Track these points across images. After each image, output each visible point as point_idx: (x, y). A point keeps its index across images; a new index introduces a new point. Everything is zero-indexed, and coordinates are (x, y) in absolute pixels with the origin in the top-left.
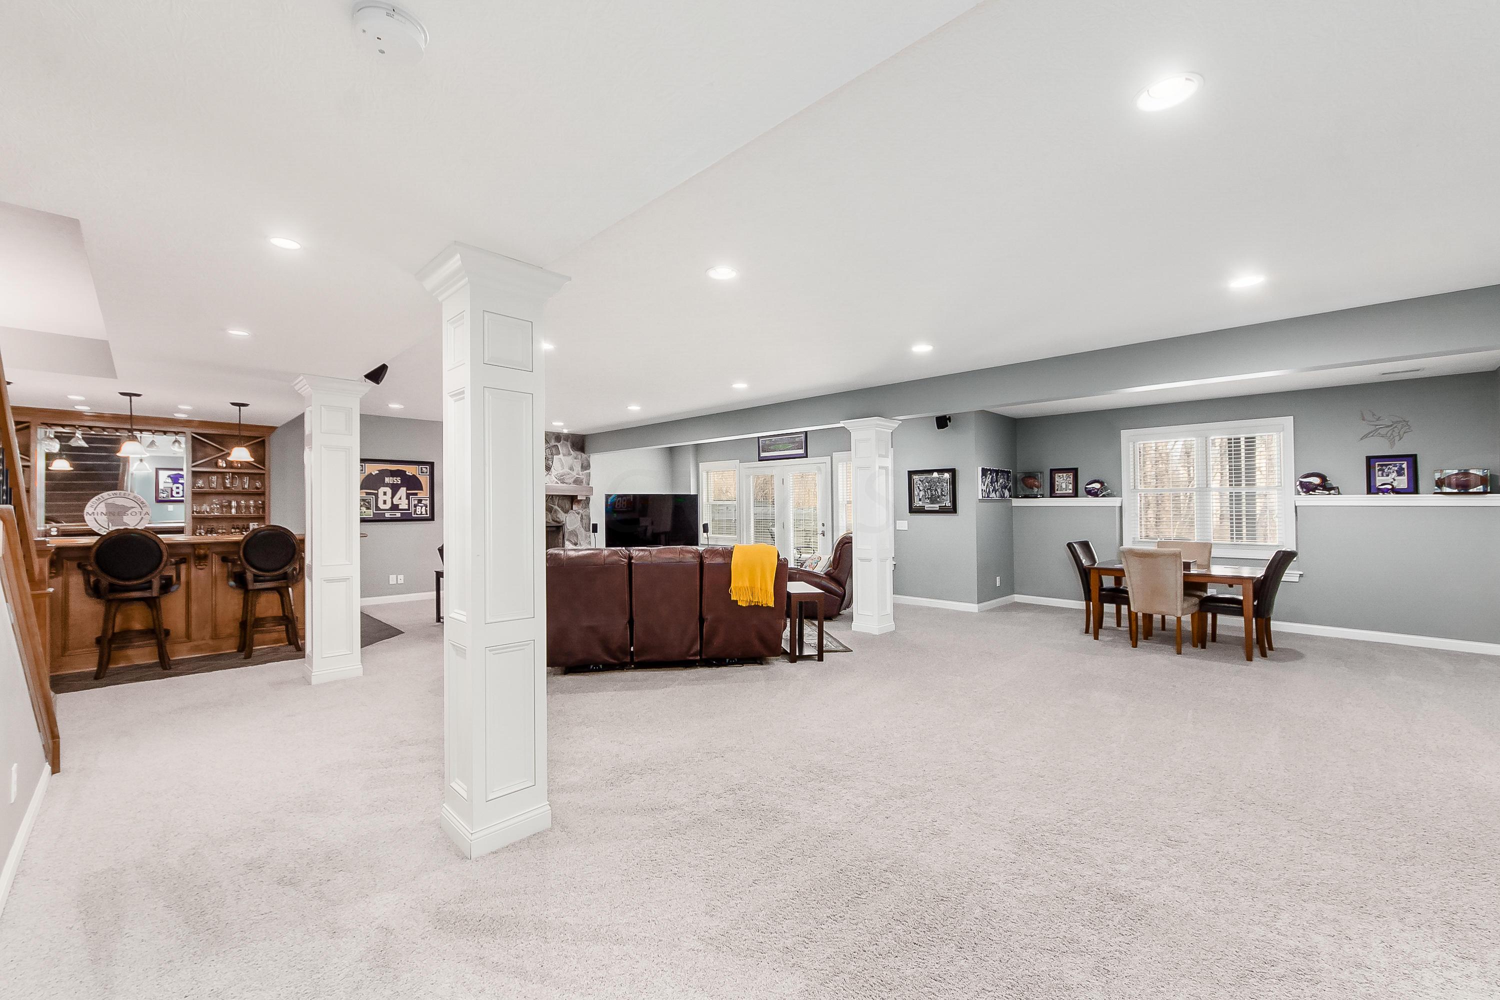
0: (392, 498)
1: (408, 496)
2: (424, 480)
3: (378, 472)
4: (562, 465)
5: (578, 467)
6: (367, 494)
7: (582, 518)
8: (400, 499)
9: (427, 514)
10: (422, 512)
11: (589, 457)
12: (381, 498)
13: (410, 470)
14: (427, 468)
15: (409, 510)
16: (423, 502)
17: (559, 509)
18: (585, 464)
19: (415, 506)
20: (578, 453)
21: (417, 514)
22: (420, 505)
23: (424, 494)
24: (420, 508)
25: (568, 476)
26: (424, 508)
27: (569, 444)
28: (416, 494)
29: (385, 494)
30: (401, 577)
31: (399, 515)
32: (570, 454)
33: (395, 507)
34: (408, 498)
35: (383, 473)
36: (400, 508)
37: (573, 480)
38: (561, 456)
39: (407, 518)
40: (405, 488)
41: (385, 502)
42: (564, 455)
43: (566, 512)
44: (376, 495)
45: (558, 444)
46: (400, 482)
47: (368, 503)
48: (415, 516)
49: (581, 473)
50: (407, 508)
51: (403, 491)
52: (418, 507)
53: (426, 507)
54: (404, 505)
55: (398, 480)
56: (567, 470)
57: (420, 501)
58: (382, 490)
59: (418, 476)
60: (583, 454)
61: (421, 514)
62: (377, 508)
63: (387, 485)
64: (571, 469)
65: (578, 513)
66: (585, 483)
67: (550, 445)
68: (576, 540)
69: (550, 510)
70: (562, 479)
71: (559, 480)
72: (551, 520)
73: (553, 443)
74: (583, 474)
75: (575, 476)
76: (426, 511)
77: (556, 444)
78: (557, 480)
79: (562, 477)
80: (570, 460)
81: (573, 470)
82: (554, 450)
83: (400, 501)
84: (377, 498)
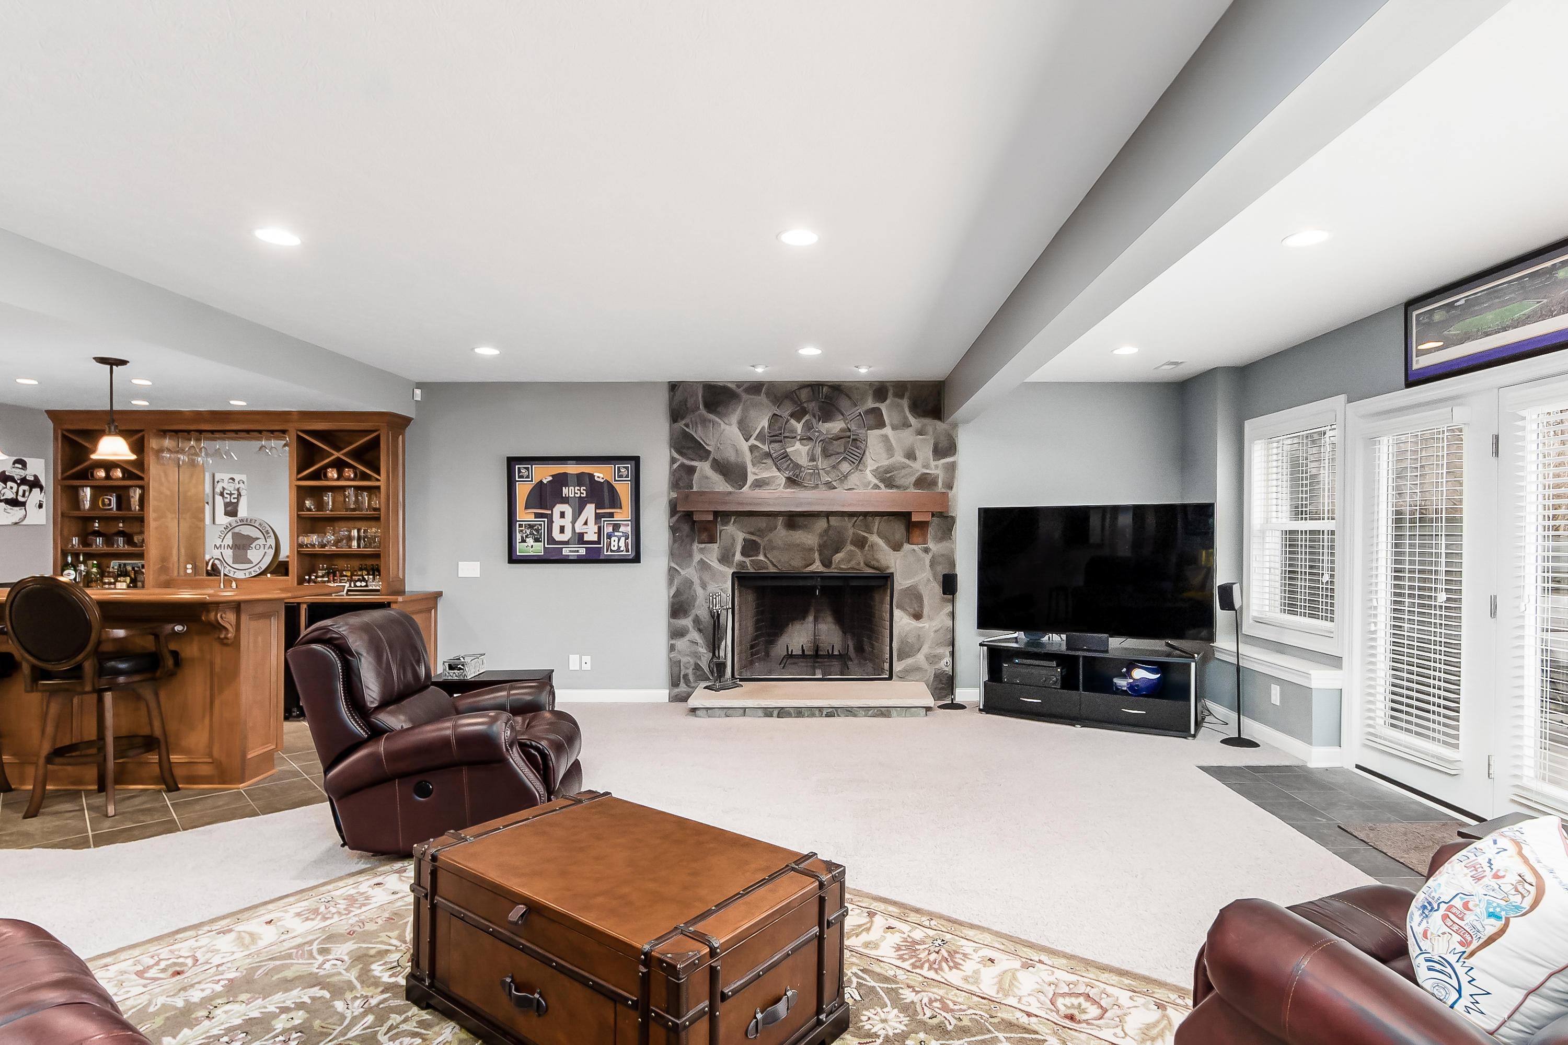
0: (574, 522)
1: (598, 517)
2: (624, 490)
3: (551, 478)
4: (890, 450)
5: (925, 452)
6: (538, 515)
7: (933, 563)
8: (586, 523)
9: (627, 551)
10: (619, 547)
11: (955, 426)
12: (557, 522)
13: (600, 473)
14: (627, 468)
16: (622, 529)
17: (881, 542)
18: (944, 443)
19: (609, 536)
20: (927, 421)
21: (612, 551)
22: (616, 534)
23: (623, 515)
24: (616, 539)
25: (904, 472)
26: (623, 539)
27: (905, 403)
28: (611, 515)
29: (562, 515)
30: (587, 659)
31: (582, 552)
32: (906, 425)
33: (580, 538)
34: (598, 523)
35: (561, 480)
36: (585, 539)
37: (913, 479)
38: (887, 430)
39: (594, 557)
40: (593, 505)
41: (562, 529)
42: (894, 428)
43: (897, 547)
44: (550, 518)
45: (883, 407)
46: (584, 495)
47: (537, 530)
48: (609, 553)
49: (933, 463)
50: (596, 539)
51: (590, 510)
52: (613, 539)
53: (627, 538)
54: (591, 536)
55: (582, 492)
56: (899, 458)
57: (616, 527)
58: (559, 508)
59: (613, 483)
60: (938, 423)
61: (619, 550)
62: (551, 540)
63: (565, 500)
64: (911, 455)
65: (926, 550)
66: (940, 484)
67: (861, 410)
68: (917, 609)
69: (861, 543)
70: (887, 479)
71: (883, 480)
72: (862, 564)
73: (870, 404)
74: (937, 467)
75: (918, 471)
76: (626, 545)
77: (877, 405)
78: (876, 481)
79: (888, 475)
80: (907, 437)
81: (915, 459)
82: (870, 420)
83: (585, 527)
84: (551, 522)
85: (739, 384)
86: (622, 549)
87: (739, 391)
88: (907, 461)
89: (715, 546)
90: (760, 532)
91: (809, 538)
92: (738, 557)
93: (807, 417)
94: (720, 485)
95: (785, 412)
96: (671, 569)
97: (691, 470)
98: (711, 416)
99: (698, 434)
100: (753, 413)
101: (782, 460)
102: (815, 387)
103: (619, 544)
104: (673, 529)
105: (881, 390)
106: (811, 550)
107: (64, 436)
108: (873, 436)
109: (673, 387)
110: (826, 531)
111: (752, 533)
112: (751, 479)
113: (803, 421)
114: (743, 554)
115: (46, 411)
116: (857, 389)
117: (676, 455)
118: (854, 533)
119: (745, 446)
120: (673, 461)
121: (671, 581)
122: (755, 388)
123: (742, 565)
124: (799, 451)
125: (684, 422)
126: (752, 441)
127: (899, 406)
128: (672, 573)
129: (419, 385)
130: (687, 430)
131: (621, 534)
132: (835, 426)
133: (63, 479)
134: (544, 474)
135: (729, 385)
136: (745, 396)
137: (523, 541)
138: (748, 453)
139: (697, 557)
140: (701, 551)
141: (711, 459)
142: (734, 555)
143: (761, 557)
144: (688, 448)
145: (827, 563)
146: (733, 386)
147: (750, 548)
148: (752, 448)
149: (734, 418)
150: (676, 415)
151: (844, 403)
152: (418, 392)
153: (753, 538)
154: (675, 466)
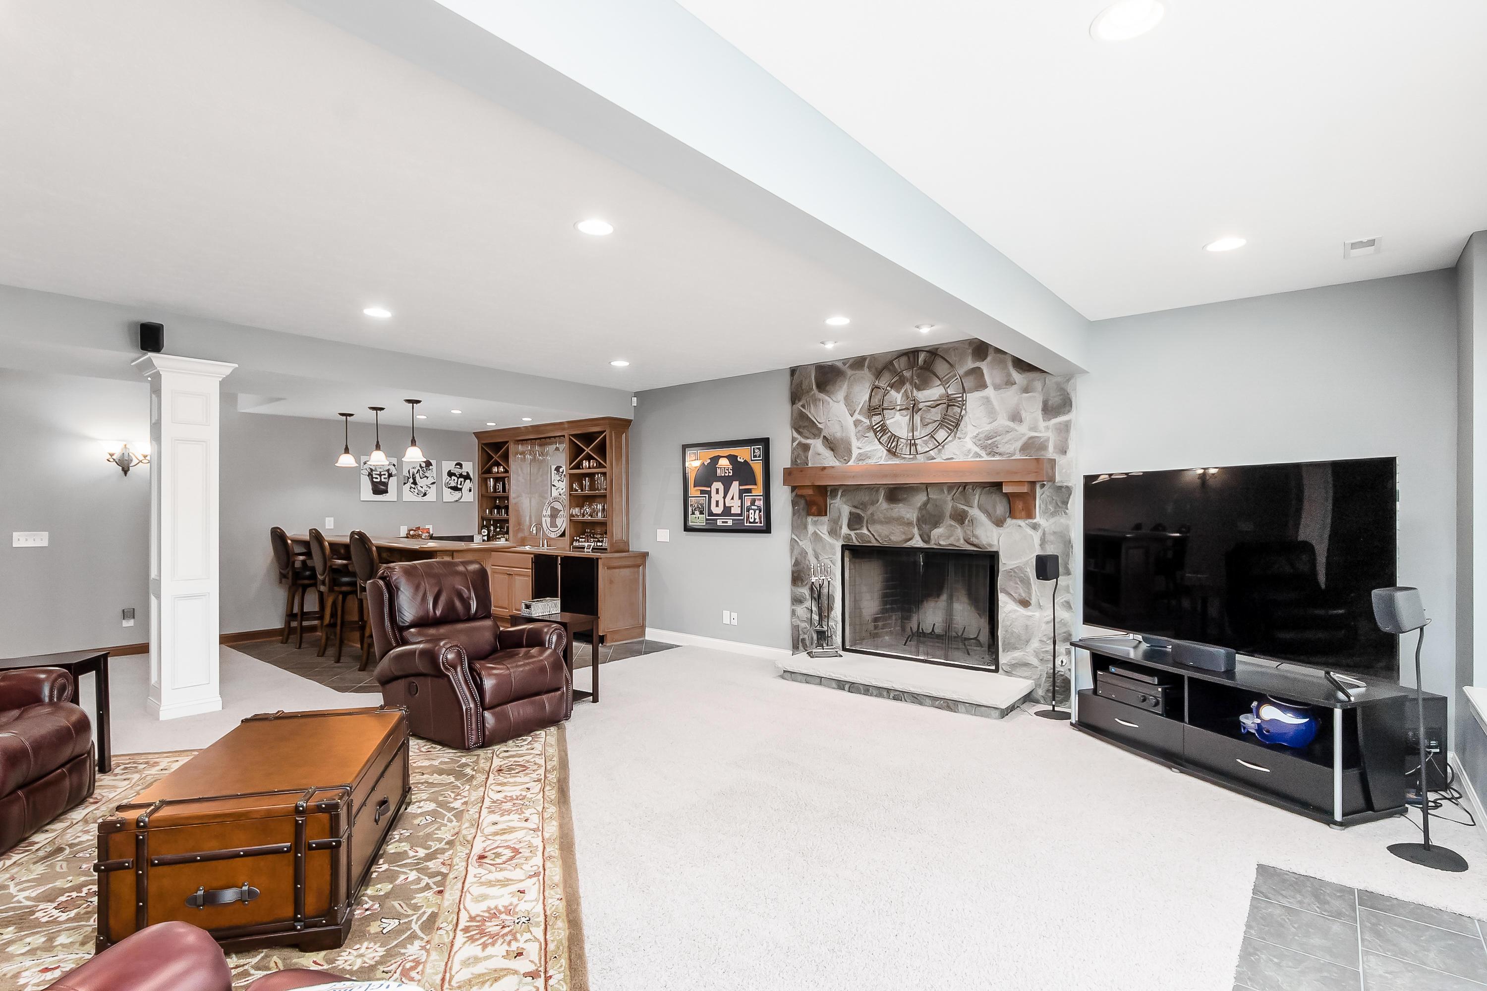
0: (724, 498)
1: (741, 492)
2: (758, 468)
3: (709, 461)
4: (992, 414)
5: (1032, 412)
6: (702, 492)
7: (1044, 542)
8: (732, 499)
9: (760, 522)
10: (755, 519)
11: (1070, 377)
12: (714, 497)
13: (742, 455)
14: (759, 449)
15: (741, 515)
16: (757, 503)
17: (982, 516)
18: (1055, 400)
19: (748, 511)
20: (1036, 375)
21: (750, 523)
22: (753, 507)
23: (758, 490)
24: (753, 512)
25: (1009, 436)
26: (757, 512)
27: (1010, 358)
28: (750, 491)
29: (717, 491)
30: (734, 615)
31: (730, 523)
32: (1010, 383)
33: (727, 511)
34: (741, 498)
35: (716, 462)
36: (732, 512)
37: (1019, 444)
38: (990, 392)
40: (737, 483)
41: (717, 504)
42: (997, 387)
43: (999, 523)
44: (709, 493)
45: (984, 366)
46: (731, 474)
48: (748, 524)
49: (1042, 424)
50: (739, 512)
51: (735, 487)
52: (751, 511)
53: (760, 512)
54: (736, 510)
55: (730, 471)
56: (1003, 421)
57: (753, 503)
58: (715, 486)
59: (751, 462)
60: (1047, 376)
61: (754, 522)
62: (711, 514)
63: (720, 478)
64: (1016, 417)
65: (1035, 527)
66: (1051, 448)
67: (961, 371)
68: (1023, 595)
69: (960, 518)
70: (989, 443)
71: (984, 448)
72: (962, 541)
73: (970, 364)
74: (1047, 428)
75: (1024, 435)
76: (760, 518)
77: (977, 364)
78: (977, 449)
79: (990, 442)
80: (1011, 396)
81: (1021, 421)
82: (969, 383)
83: (732, 501)
84: (710, 498)
85: (845, 361)
86: (756, 521)
87: (845, 368)
88: (1011, 424)
89: (825, 519)
90: (863, 506)
91: (908, 511)
92: (845, 530)
93: (908, 386)
94: (828, 459)
96: (792, 539)
97: (806, 448)
98: (822, 396)
99: (812, 413)
100: (857, 389)
102: (911, 354)
103: (755, 517)
104: (794, 503)
106: (909, 524)
107: (482, 447)
109: (793, 371)
110: (925, 504)
111: (855, 507)
112: (855, 453)
113: (903, 391)
114: (850, 527)
115: (474, 433)
116: (955, 349)
117: (796, 435)
118: (952, 507)
119: (850, 421)
120: (794, 440)
121: (792, 550)
122: (858, 363)
123: (848, 537)
124: (898, 423)
125: (801, 403)
126: (857, 416)
128: (793, 543)
129: (637, 394)
130: (803, 410)
131: (756, 508)
132: (934, 392)
133: (482, 474)
136: (849, 372)
137: (693, 513)
138: (853, 427)
139: (811, 529)
140: (815, 523)
142: (841, 528)
143: (865, 531)
144: (804, 427)
145: (926, 538)
146: (839, 364)
147: (855, 521)
148: (857, 423)
149: (841, 395)
150: (795, 397)
151: (941, 368)
153: (858, 511)
154: (795, 444)
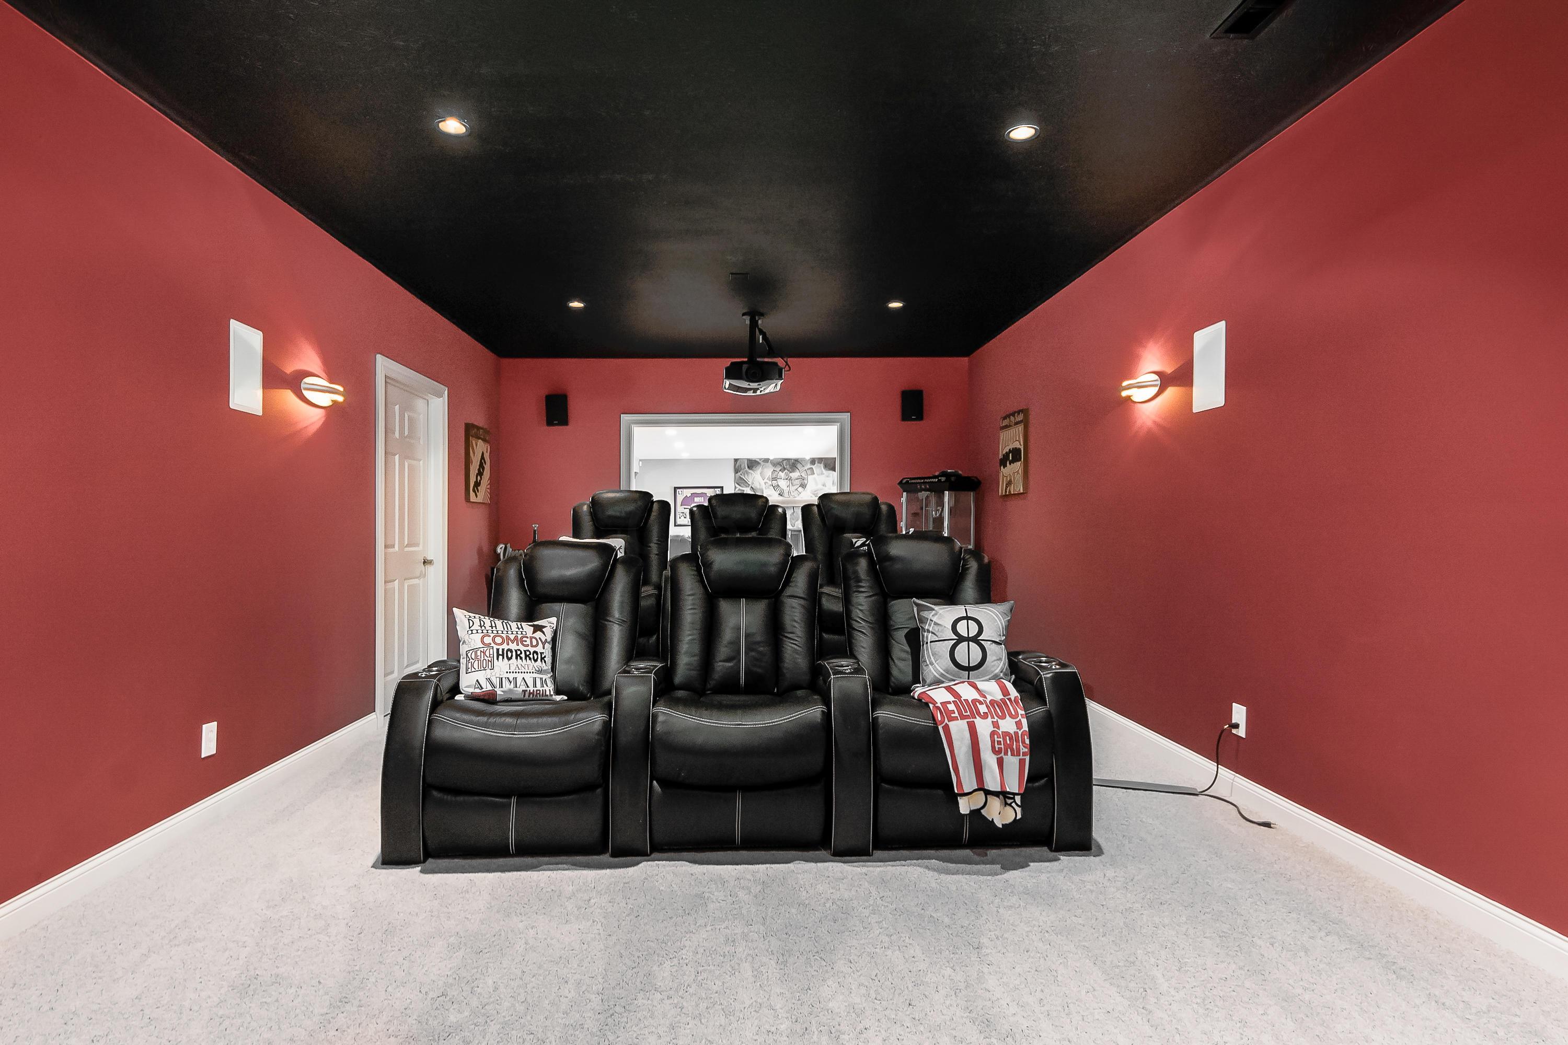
95: (778, 469)
101: (776, 487)
105: (813, 461)
108: (810, 477)
127: (820, 466)
134: (688, 493)
135: (757, 460)
141: (750, 486)
152: (641, 462)
